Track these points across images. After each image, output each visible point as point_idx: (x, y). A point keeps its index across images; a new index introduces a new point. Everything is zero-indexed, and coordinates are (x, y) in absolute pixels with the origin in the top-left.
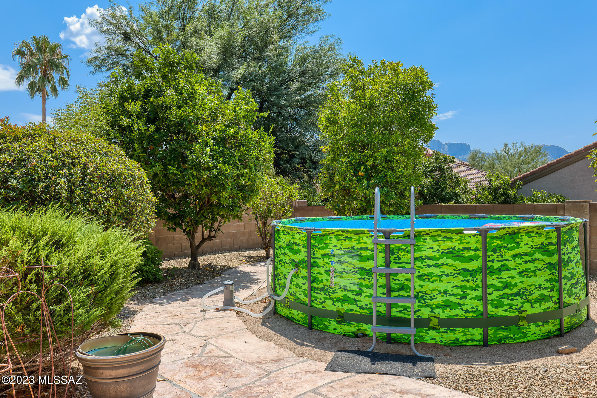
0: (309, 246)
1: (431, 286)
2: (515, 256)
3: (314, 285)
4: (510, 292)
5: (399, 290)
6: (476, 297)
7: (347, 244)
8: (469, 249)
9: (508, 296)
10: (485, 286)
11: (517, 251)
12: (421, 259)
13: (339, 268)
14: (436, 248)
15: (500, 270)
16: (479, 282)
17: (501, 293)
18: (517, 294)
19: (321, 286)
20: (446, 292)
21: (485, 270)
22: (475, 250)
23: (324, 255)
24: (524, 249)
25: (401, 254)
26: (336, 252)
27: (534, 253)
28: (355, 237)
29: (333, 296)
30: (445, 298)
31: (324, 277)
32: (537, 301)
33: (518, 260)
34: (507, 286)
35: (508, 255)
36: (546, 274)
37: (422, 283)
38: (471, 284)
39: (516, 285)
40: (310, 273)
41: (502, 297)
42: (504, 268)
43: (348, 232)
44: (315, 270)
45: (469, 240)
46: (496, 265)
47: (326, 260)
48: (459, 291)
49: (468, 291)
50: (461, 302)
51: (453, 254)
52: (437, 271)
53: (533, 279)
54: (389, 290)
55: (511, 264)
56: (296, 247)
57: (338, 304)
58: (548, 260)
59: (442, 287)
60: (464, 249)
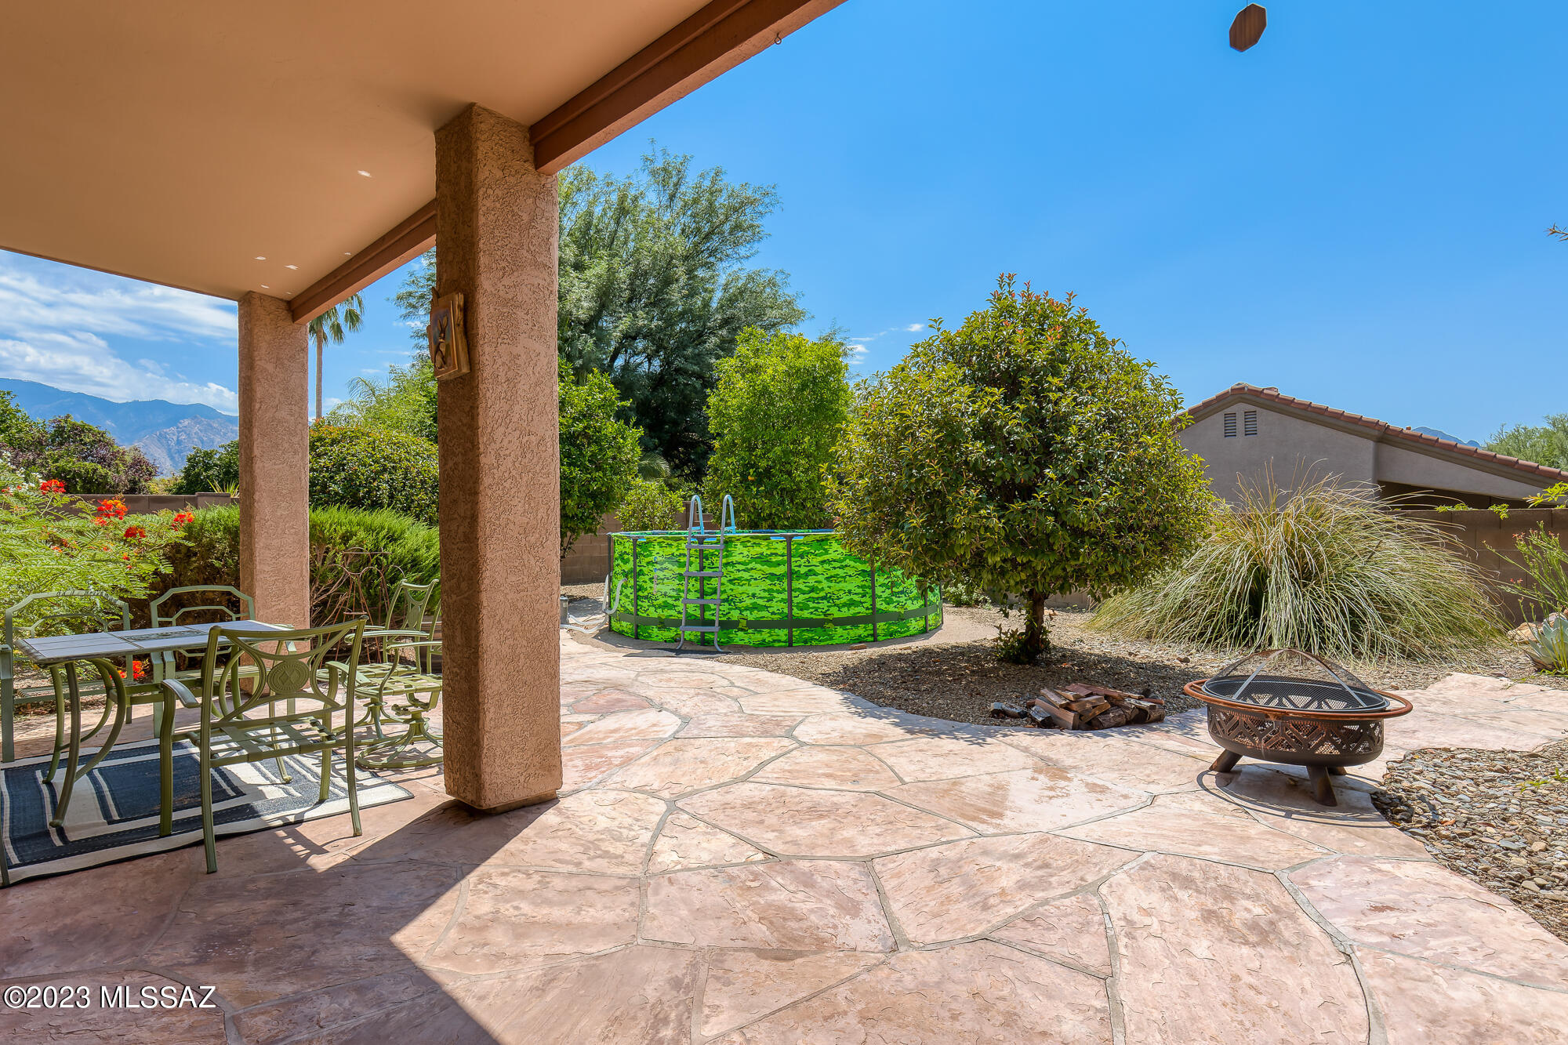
0: (636, 556)
1: (741, 589)
2: (823, 562)
3: (640, 593)
4: (816, 596)
5: (712, 594)
6: (782, 600)
7: (669, 551)
8: (776, 554)
9: (814, 600)
10: (790, 590)
11: (826, 557)
12: (733, 564)
13: (661, 574)
14: (746, 553)
15: (807, 575)
16: (785, 586)
17: (807, 596)
18: (823, 598)
19: (646, 594)
20: (754, 596)
21: (791, 575)
22: (782, 556)
23: (648, 563)
24: (832, 556)
25: (715, 559)
26: (659, 559)
27: (845, 560)
28: (675, 544)
29: (655, 603)
30: (753, 601)
31: (649, 584)
32: (844, 605)
33: (826, 566)
34: (813, 590)
35: (815, 561)
36: (859, 581)
37: (732, 587)
38: (778, 587)
39: (823, 589)
40: (635, 581)
41: (808, 600)
42: (811, 573)
43: (668, 539)
44: (641, 579)
45: (776, 546)
46: (803, 570)
47: (650, 567)
48: (766, 594)
49: (775, 594)
50: (768, 604)
51: (761, 559)
52: (746, 575)
53: (842, 585)
54: (702, 593)
55: (819, 569)
56: (626, 557)
57: (659, 611)
58: (861, 567)
59: (751, 590)
60: (772, 554)
